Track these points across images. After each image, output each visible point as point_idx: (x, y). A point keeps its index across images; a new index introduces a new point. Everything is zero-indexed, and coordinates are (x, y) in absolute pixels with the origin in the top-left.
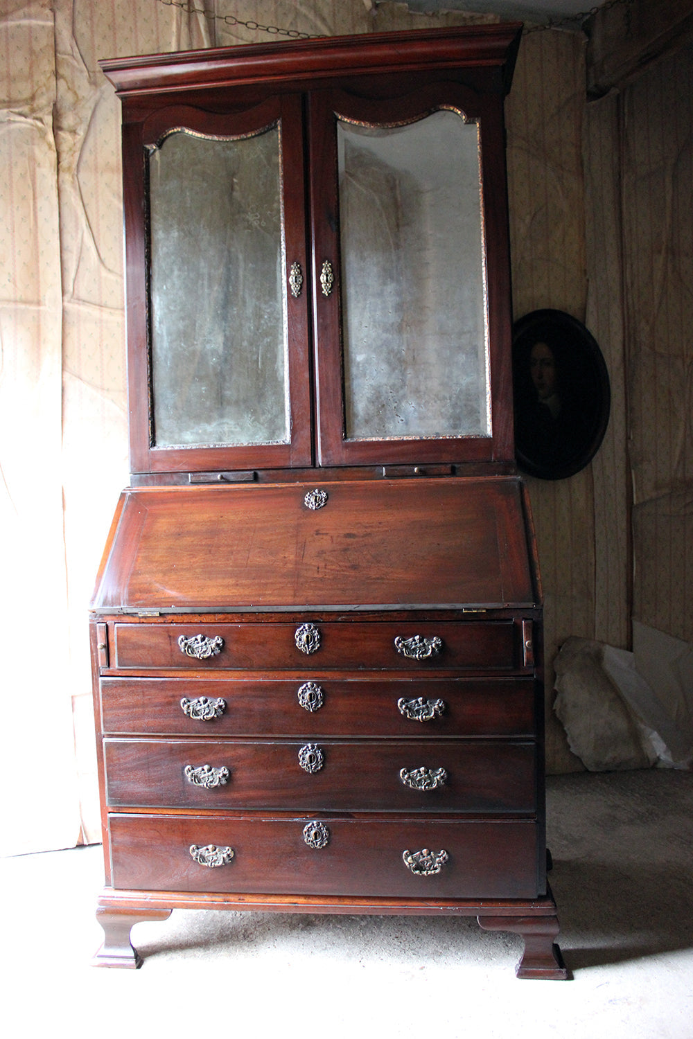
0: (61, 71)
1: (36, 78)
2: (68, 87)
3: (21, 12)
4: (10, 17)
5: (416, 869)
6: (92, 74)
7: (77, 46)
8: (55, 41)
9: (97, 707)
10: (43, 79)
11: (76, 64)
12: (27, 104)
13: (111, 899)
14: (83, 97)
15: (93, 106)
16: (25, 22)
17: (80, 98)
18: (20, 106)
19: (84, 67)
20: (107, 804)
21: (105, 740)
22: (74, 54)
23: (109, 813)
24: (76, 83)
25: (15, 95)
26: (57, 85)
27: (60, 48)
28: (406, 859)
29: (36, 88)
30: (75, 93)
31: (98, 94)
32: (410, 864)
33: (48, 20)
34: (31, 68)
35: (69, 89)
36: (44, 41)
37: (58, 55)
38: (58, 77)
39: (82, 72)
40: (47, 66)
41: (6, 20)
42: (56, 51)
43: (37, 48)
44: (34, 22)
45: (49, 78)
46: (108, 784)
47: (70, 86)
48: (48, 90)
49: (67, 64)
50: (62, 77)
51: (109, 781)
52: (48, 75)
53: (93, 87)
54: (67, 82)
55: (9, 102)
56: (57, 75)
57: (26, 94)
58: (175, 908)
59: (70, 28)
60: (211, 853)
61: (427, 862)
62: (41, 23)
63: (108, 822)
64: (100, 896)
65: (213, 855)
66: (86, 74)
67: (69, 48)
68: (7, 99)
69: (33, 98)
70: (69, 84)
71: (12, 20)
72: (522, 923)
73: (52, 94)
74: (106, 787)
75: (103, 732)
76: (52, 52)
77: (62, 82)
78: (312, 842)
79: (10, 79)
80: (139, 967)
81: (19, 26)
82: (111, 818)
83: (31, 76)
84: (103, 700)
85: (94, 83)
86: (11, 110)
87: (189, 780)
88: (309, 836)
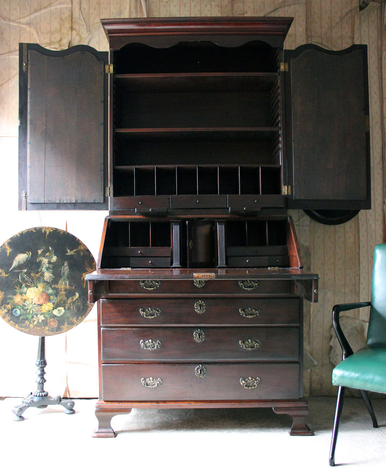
0: (74, 27)
1: (62, 31)
2: (77, 33)
3: (57, 3)
4: (52, 5)
5: (246, 386)
6: (88, 27)
7: (82, 15)
8: (72, 13)
9: (99, 313)
10: (66, 31)
11: (81, 22)
12: (58, 43)
13: (102, 405)
14: (84, 38)
15: (88, 42)
16: (59, 7)
17: (82, 38)
18: (55, 45)
19: (85, 23)
20: (102, 359)
21: (102, 329)
22: (81, 19)
23: (103, 364)
24: (81, 31)
25: (53, 40)
26: (72, 33)
27: (74, 16)
28: (242, 382)
29: (62, 36)
30: (80, 36)
31: (91, 36)
32: (243, 384)
33: (69, 4)
34: (61, 26)
35: (77, 34)
36: (67, 14)
37: (73, 19)
38: (73, 29)
39: (83, 26)
40: (68, 25)
41: (50, 7)
42: (72, 18)
43: (63, 18)
44: (63, 6)
45: (68, 31)
46: (103, 350)
47: (78, 33)
48: (67, 36)
49: (77, 23)
50: (75, 29)
51: (103, 348)
52: (68, 29)
53: (89, 32)
54: (76, 31)
55: (50, 43)
56: (72, 29)
57: (58, 39)
58: (133, 408)
59: (79, 6)
60: (151, 381)
61: (251, 383)
62: (65, 6)
63: (102, 368)
64: (97, 404)
65: (152, 382)
66: (86, 27)
67: (78, 15)
68: (49, 42)
69: (61, 40)
70: (78, 32)
71: (53, 6)
72: (293, 410)
73: (69, 38)
74: (102, 351)
75: (101, 325)
76: (70, 18)
77: (74, 32)
78: (199, 375)
79: (51, 33)
80: (115, 437)
81: (56, 9)
82: (103, 366)
83: (60, 30)
84: (102, 309)
85: (89, 30)
86: (50, 46)
87: (142, 346)
88: (198, 372)
